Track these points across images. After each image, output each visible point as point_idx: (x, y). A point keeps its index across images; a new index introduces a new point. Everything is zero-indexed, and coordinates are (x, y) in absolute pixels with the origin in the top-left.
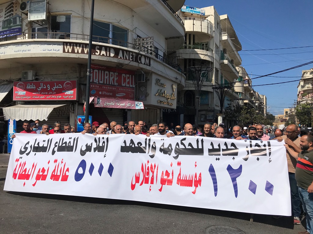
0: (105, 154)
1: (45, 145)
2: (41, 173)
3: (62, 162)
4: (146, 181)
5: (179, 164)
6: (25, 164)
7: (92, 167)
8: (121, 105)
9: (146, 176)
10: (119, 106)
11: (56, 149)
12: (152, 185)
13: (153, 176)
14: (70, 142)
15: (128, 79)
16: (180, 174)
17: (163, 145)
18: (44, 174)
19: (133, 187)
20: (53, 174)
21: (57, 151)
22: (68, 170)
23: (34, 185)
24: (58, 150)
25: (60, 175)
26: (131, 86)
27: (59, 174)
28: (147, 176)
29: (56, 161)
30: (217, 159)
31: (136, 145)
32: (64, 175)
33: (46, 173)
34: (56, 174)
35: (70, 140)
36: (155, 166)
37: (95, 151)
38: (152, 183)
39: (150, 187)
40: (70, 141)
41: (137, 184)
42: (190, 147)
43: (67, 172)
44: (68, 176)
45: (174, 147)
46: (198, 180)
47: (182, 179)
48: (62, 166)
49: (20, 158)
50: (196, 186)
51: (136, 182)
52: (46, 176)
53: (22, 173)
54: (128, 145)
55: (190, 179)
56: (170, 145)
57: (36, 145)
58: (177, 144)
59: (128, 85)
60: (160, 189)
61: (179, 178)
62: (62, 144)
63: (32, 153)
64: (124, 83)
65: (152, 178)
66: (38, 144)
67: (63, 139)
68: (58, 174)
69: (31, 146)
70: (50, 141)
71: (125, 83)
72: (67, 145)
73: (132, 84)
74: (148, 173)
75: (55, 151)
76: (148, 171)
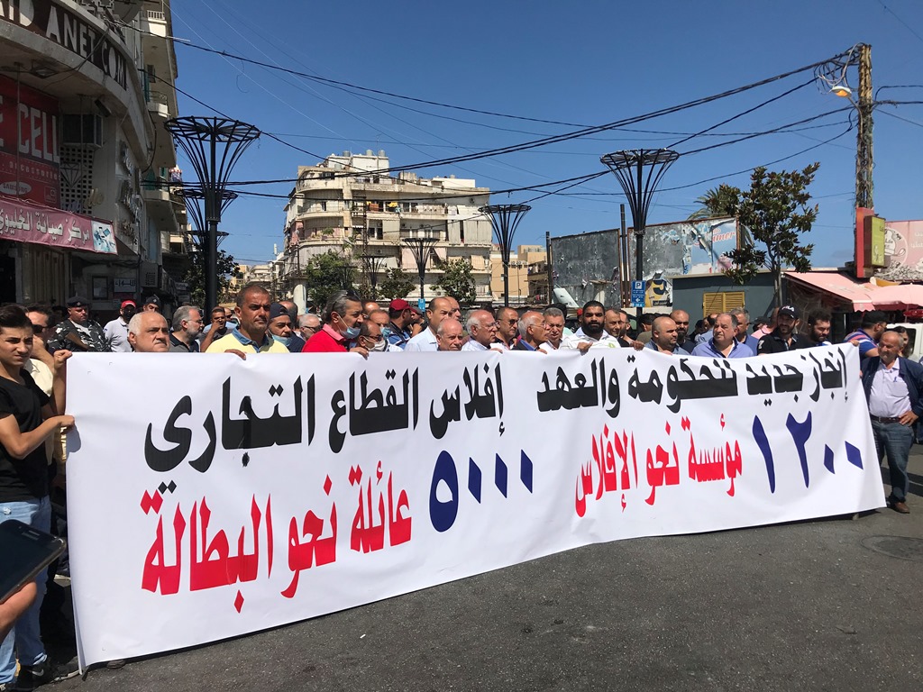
0: (502, 424)
1: (288, 411)
2: (305, 539)
3: (380, 475)
4: (609, 482)
5: (686, 424)
6: (206, 513)
7: (475, 474)
8: (51, 231)
9: (608, 471)
10: (46, 237)
11: (344, 424)
12: (625, 491)
13: (626, 467)
14: (392, 391)
15: (35, 128)
16: (692, 452)
17: (635, 377)
18: (319, 538)
19: (581, 507)
20: (359, 526)
21: (349, 434)
22: (404, 500)
23: (290, 593)
24: (356, 430)
25: (381, 528)
26: (48, 157)
27: (377, 523)
28: (610, 469)
29: (355, 476)
30: (766, 403)
31: (574, 386)
32: (395, 520)
33: (327, 533)
34: (367, 526)
35: (391, 382)
36: (625, 438)
37: (469, 417)
38: (626, 485)
39: (623, 497)
40: (392, 387)
41: (588, 496)
42: (705, 377)
43: (403, 508)
44: (409, 520)
45: (664, 381)
46: (733, 459)
47: (698, 463)
48: (380, 489)
49: (163, 488)
50: (732, 475)
51: (585, 493)
52: (331, 542)
53: (206, 556)
54: (553, 387)
55: (717, 461)
56: (654, 375)
57: (236, 414)
58: (672, 371)
59: (37, 153)
60: (647, 497)
61: (693, 461)
62: (366, 401)
63: (226, 458)
64: (24, 144)
65: (623, 472)
66: (246, 405)
67: (364, 379)
68: (374, 525)
69: (210, 417)
70: (305, 390)
71: (27, 142)
72: (385, 404)
73: (50, 151)
74: (611, 462)
75: (341, 431)
76: (610, 456)
